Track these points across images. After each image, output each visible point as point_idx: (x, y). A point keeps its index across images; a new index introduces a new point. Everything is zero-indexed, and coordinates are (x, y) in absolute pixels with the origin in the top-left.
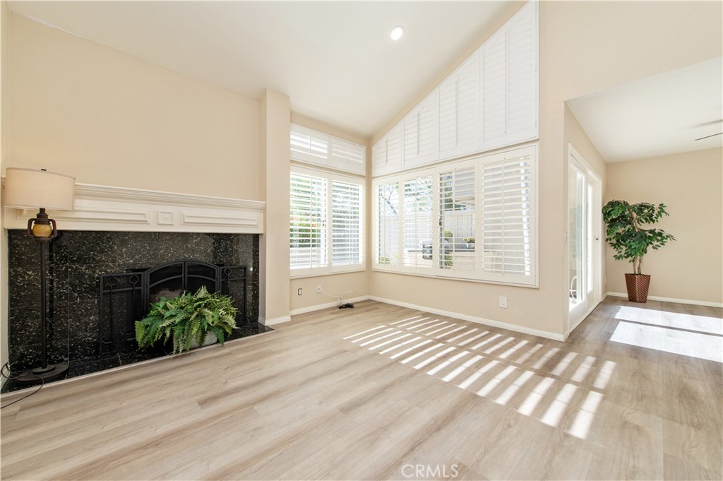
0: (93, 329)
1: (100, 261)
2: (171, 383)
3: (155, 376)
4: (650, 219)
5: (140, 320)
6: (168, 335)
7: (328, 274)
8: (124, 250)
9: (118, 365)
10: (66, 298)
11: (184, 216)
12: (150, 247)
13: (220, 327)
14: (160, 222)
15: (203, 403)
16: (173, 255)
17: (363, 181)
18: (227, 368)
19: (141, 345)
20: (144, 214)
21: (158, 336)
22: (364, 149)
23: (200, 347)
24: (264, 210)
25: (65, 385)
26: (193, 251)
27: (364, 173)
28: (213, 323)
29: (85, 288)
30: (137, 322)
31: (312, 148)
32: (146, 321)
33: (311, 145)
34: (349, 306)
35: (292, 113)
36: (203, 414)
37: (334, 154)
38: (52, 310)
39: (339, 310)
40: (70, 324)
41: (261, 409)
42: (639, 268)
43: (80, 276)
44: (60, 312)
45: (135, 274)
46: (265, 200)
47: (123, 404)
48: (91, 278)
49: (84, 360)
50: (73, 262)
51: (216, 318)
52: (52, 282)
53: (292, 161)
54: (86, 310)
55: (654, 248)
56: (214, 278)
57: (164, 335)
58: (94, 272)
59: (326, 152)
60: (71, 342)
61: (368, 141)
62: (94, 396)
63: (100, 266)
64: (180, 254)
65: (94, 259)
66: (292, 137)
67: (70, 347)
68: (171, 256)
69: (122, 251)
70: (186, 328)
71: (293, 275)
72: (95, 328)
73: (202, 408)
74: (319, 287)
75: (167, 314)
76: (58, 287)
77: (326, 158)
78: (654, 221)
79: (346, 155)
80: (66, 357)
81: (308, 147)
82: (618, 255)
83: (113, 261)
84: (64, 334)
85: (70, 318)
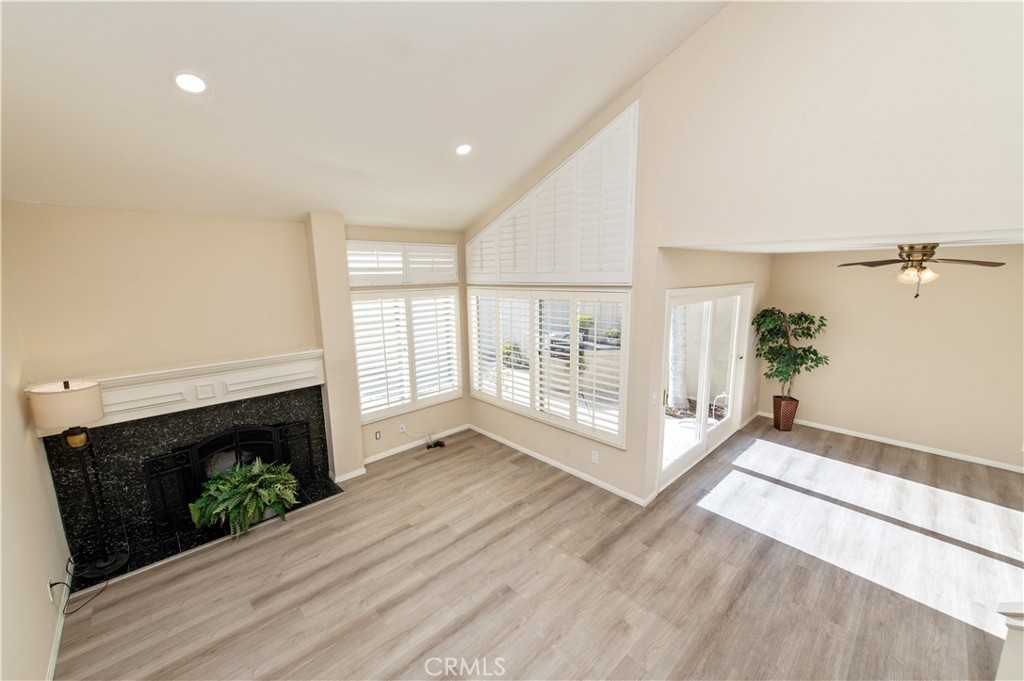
0: (147, 513)
1: (143, 445)
2: (228, 576)
3: (213, 567)
4: (808, 334)
5: (193, 502)
6: (223, 519)
7: (413, 409)
8: (165, 430)
9: (176, 552)
10: (114, 488)
11: (226, 385)
12: (193, 421)
13: (278, 503)
14: (200, 397)
15: (257, 602)
16: (220, 425)
17: (456, 290)
18: (284, 555)
19: (198, 526)
20: (181, 393)
21: (214, 520)
22: (454, 249)
23: (261, 521)
24: (323, 357)
25: (128, 579)
26: (243, 416)
27: (456, 279)
28: (269, 502)
29: (131, 476)
30: (190, 505)
31: (381, 265)
32: (200, 503)
33: (378, 262)
34: (439, 444)
35: (347, 227)
36: (253, 617)
37: (411, 266)
38: (102, 501)
39: (427, 451)
40: (123, 512)
41: (307, 610)
42: (789, 391)
43: (123, 465)
44: (110, 502)
45: (181, 453)
46: (322, 347)
47: (185, 605)
48: (136, 465)
49: (143, 544)
50: (114, 452)
51: (273, 495)
52: (96, 475)
53: (352, 289)
54: (137, 496)
55: (807, 369)
56: (271, 440)
57: (220, 519)
58: (138, 458)
59: (401, 265)
60: (127, 528)
61: (460, 237)
62: (157, 595)
63: (143, 451)
64: (229, 422)
65: (135, 446)
66: (350, 258)
67: (128, 532)
68: (219, 426)
69: (163, 431)
70: (242, 511)
71: (366, 421)
72: (149, 512)
73: (255, 609)
74: (402, 425)
75: (220, 498)
76: (103, 480)
77: (401, 272)
78: (811, 336)
79: (429, 263)
80: (125, 542)
81: (375, 265)
82: (770, 373)
83: (156, 444)
84: (118, 521)
85: (122, 506)
